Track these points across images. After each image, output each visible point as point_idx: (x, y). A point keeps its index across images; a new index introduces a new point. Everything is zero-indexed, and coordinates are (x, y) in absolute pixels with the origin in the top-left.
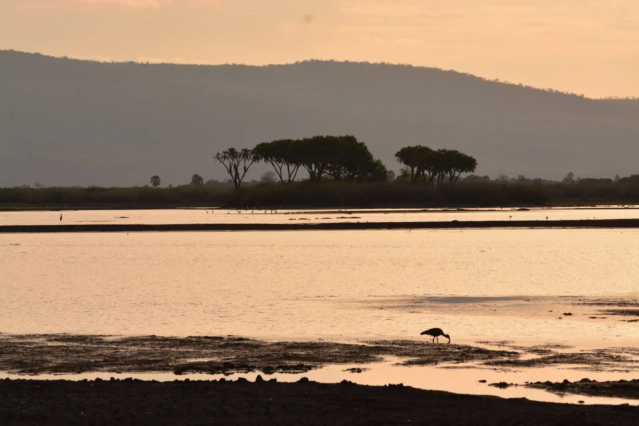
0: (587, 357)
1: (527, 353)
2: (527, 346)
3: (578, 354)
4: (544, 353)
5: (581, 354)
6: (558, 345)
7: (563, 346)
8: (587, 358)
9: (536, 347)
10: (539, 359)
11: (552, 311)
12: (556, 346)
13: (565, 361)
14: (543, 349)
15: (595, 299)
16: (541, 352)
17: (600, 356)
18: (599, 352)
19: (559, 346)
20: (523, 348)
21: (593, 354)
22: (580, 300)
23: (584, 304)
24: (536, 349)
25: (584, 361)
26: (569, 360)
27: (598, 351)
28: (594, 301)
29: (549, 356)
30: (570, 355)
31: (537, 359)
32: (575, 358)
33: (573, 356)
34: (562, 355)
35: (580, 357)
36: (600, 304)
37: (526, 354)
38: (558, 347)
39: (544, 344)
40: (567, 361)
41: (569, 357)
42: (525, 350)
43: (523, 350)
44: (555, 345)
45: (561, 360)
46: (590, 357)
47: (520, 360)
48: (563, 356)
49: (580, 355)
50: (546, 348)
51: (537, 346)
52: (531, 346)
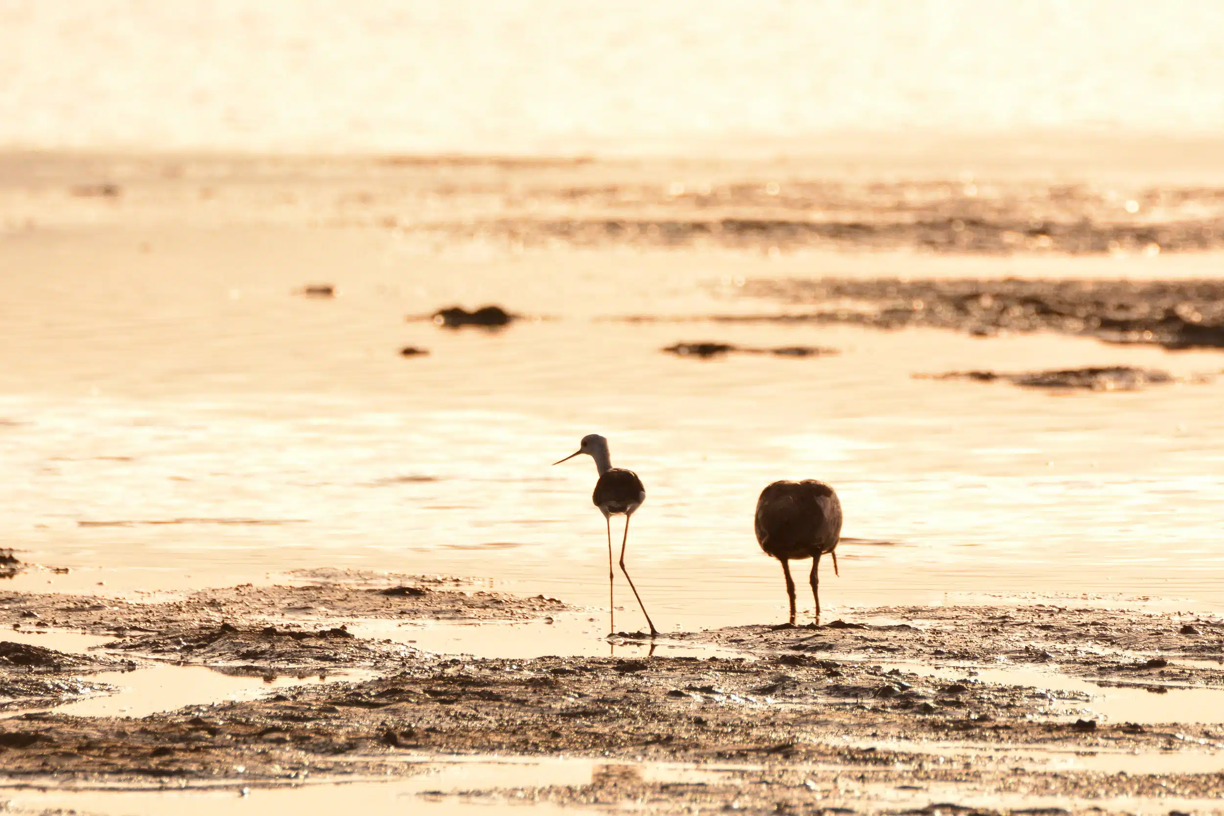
0: (677, 694)
1: (135, 656)
2: (133, 600)
3: (594, 667)
4: (292, 658)
5: (625, 667)
6: (410, 584)
7: (456, 598)
8: (675, 706)
9: (213, 604)
10: (248, 708)
11: (327, 291)
12: (395, 600)
13: (485, 731)
14: (279, 621)
15: (704, 185)
16: (265, 646)
17: (796, 684)
18: (779, 653)
19: (416, 593)
20: (95, 616)
21: (729, 668)
22: (574, 194)
23: (613, 227)
24: (217, 618)
25: (659, 728)
26: (521, 716)
27: (772, 645)
28: (702, 201)
29: (329, 680)
30: (527, 674)
31: (233, 706)
32: (571, 701)
33: (551, 685)
34: (451, 671)
35: (619, 694)
36: (760, 227)
37: (131, 666)
38: (408, 604)
39: (287, 581)
40: (501, 729)
41: (515, 692)
42: (119, 631)
43: (94, 627)
44: (384, 585)
45: (447, 724)
46: (709, 690)
47: (77, 722)
48: (465, 681)
49: (612, 675)
50: (305, 609)
51: (219, 597)
52: (171, 599)
